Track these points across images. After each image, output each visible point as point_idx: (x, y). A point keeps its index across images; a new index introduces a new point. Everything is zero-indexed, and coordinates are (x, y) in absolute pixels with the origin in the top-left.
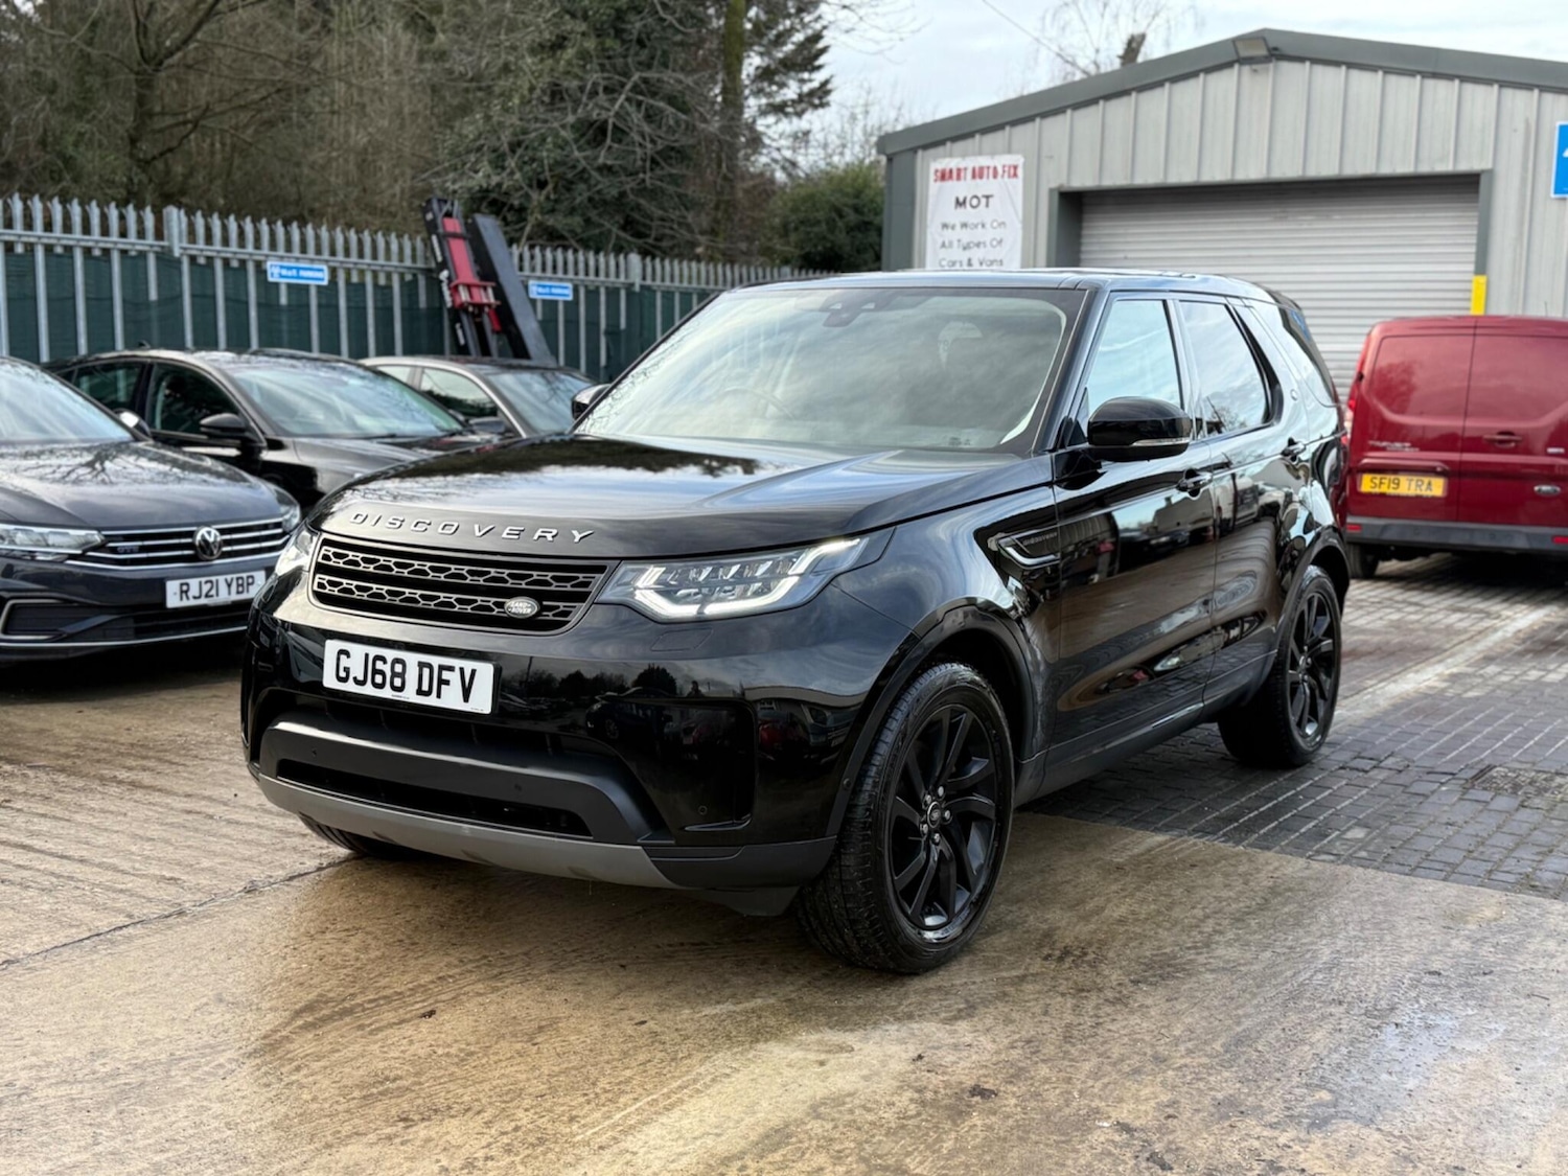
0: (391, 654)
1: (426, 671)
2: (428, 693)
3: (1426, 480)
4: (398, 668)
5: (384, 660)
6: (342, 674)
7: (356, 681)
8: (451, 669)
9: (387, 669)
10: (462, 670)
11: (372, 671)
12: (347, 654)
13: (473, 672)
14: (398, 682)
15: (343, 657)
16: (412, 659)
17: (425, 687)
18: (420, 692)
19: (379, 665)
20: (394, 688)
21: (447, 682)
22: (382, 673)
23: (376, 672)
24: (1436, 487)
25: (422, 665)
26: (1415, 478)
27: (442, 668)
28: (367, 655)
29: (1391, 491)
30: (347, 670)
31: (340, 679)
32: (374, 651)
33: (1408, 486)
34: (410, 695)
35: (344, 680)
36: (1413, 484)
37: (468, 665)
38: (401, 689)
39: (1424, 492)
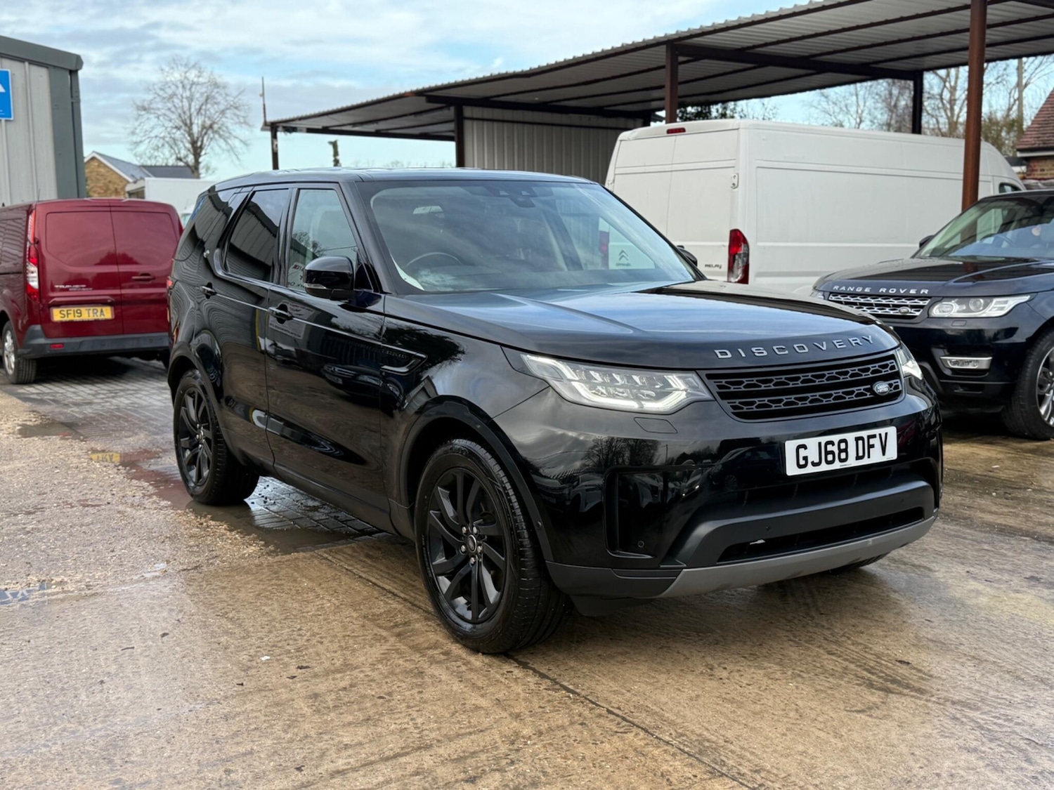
0: (835, 438)
1: (860, 442)
2: (862, 458)
3: (99, 309)
4: (843, 446)
5: (832, 443)
6: (802, 462)
7: (814, 464)
8: (874, 436)
9: (835, 449)
10: (880, 435)
11: (825, 452)
12: (805, 447)
13: (886, 434)
14: (843, 456)
15: (802, 451)
16: (850, 437)
17: (861, 454)
18: (858, 458)
19: (830, 448)
20: (841, 461)
21: (873, 446)
22: (832, 453)
23: (827, 453)
24: (107, 313)
25: (857, 439)
26: (92, 308)
27: (870, 437)
28: (820, 444)
29: (77, 319)
30: (805, 458)
31: (800, 466)
32: (824, 439)
33: (87, 314)
34: (852, 462)
35: (805, 466)
36: (91, 312)
37: (882, 431)
38: (845, 460)
39: (99, 317)
